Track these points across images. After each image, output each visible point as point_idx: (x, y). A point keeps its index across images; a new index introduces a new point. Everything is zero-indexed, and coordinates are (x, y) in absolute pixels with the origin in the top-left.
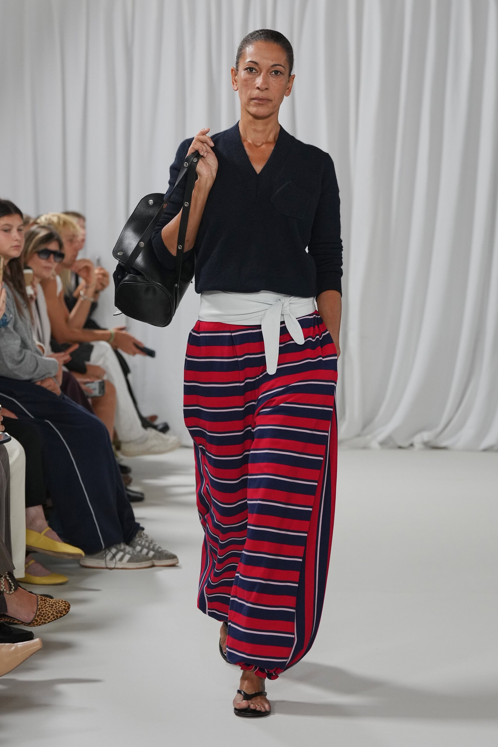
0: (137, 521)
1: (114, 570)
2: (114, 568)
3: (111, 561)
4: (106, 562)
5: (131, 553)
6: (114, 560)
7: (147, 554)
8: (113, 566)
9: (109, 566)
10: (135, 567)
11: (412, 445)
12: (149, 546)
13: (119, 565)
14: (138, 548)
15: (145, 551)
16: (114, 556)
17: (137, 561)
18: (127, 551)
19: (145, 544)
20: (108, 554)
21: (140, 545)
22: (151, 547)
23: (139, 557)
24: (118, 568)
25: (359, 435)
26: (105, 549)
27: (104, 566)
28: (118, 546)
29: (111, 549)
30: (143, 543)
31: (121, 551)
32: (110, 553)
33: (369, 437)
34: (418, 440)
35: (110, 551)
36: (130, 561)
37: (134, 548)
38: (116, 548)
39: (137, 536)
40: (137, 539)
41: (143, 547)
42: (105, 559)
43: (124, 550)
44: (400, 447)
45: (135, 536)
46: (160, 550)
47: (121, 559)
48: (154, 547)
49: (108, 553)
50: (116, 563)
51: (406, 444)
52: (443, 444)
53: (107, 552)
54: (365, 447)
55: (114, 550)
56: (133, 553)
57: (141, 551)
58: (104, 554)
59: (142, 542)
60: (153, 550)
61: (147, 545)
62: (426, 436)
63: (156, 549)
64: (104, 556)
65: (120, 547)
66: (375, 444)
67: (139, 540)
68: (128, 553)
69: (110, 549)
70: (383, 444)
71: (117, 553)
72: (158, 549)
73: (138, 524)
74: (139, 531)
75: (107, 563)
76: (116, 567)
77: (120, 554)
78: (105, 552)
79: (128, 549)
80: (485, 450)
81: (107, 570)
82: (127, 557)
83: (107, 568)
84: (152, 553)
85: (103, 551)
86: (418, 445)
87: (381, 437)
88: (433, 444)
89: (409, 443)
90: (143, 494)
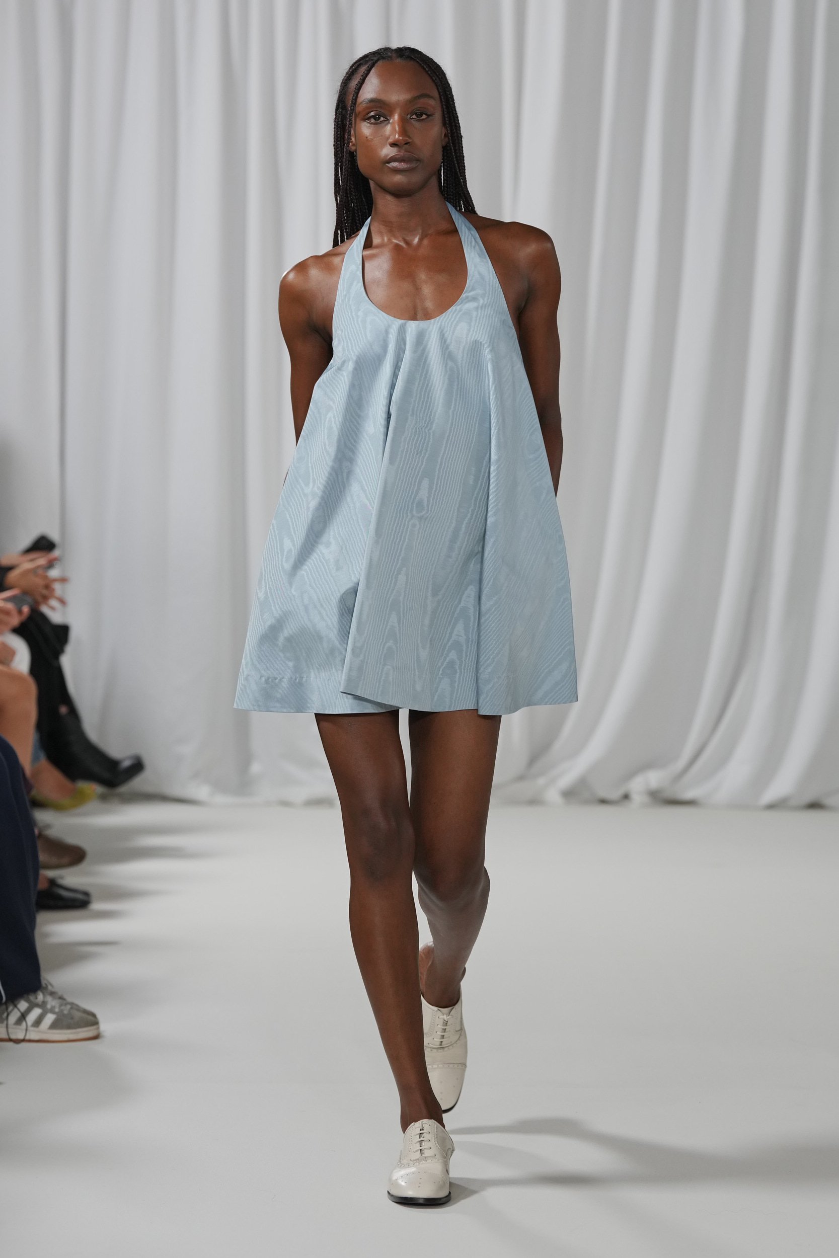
1: (23, 1044)
2: (23, 1040)
3: (18, 1027)
4: (7, 1027)
5: (57, 1010)
6: (24, 1024)
8: (20, 1036)
9: (13, 1037)
10: (65, 1037)
11: (626, 797)
13: (33, 1035)
16: (23, 1016)
17: (69, 1027)
18: (49, 1006)
20: (11, 1012)
23: (72, 1018)
24: (30, 1041)
25: (521, 778)
26: (6, 1003)
27: (5, 1036)
28: (32, 998)
29: (18, 1004)
31: (37, 1005)
32: (16, 1010)
33: (541, 781)
34: (638, 786)
35: (15, 1006)
36: (54, 1026)
38: (28, 1001)
42: (5, 1022)
43: (43, 1005)
44: (603, 801)
47: (38, 1022)
49: (12, 1010)
50: (26, 1030)
51: (615, 795)
52: (689, 795)
53: (11, 1008)
54: (535, 801)
55: (23, 1005)
56: (61, 1011)
58: (3, 1013)
62: (654, 778)
64: (5, 1015)
65: (37, 998)
66: (553, 795)
68: (52, 1011)
69: (16, 1003)
70: (569, 794)
71: (28, 1011)
75: (10, 1030)
76: (27, 1037)
78: (7, 1009)
80: (771, 807)
81: (11, 1044)
82: (50, 1018)
83: (10, 1040)
85: (4, 1007)
86: (638, 798)
87: (566, 781)
88: (668, 794)
89: (621, 793)
90: (87, 894)
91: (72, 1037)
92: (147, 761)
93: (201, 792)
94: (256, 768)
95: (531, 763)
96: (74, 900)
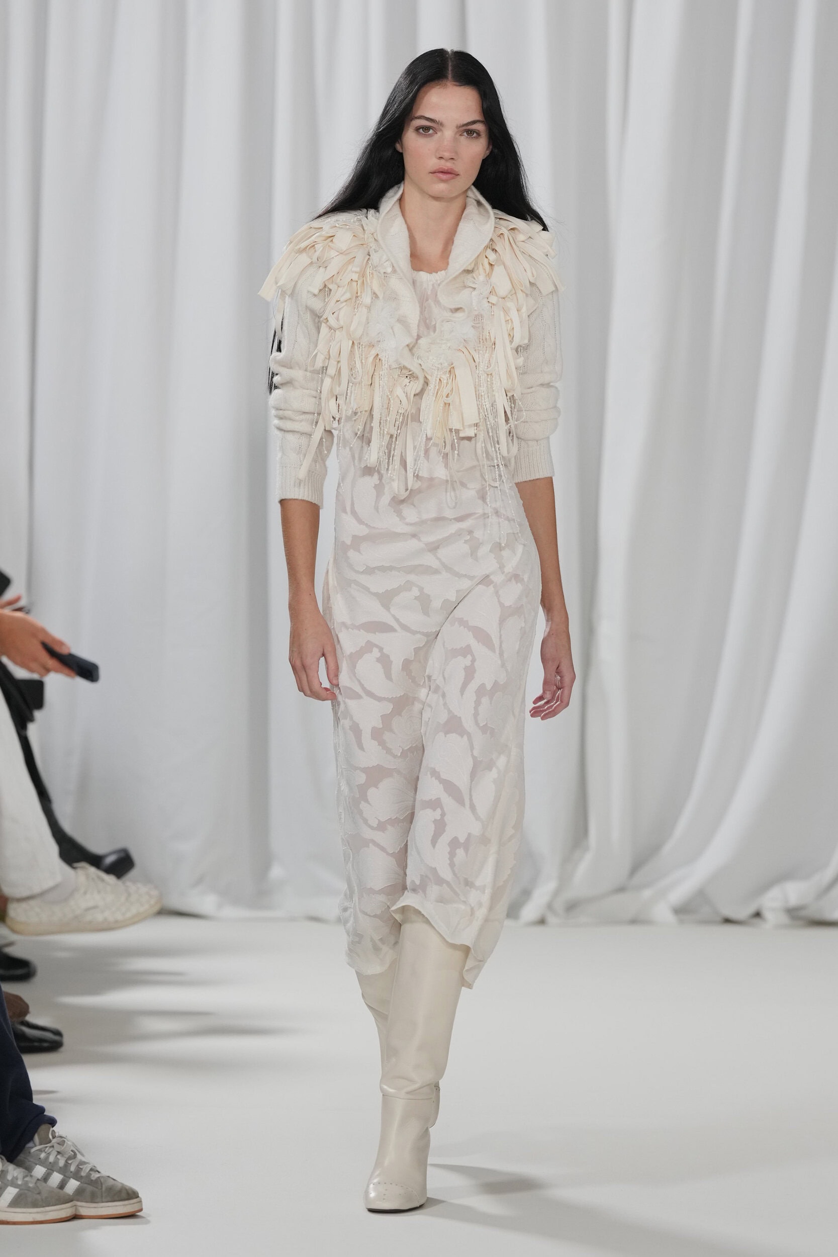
0: (37, 1100)
5: (20, 1182)
7: (62, 1186)
11: (758, 915)
12: (67, 1165)
14: (39, 1171)
15: (56, 1178)
17: (35, 1205)
18: (9, 1177)
19: (56, 1162)
21: (43, 1163)
22: (73, 1168)
23: (39, 1193)
25: (621, 889)
30: (52, 1159)
33: (647, 893)
34: (772, 901)
36: (16, 1203)
37: (29, 1169)
39: (36, 1138)
40: (35, 1147)
41: (51, 1168)
44: (728, 921)
45: (31, 1139)
46: (95, 1176)
48: (79, 1170)
51: (742, 913)
52: (836, 915)
54: (638, 920)
57: (46, 1178)
59: (49, 1154)
60: (77, 1176)
61: (62, 1163)
62: (794, 892)
63: (83, 1174)
66: (662, 912)
67: (40, 1151)
68: (13, 1184)
70: (682, 911)
72: (89, 1175)
73: (41, 1110)
74: (43, 1128)
79: (13, 1172)
84: (73, 1185)
86: (772, 917)
87: (679, 893)
88: (813, 912)
89: (752, 909)
90: (58, 1033)
91: (39, 1217)
93: (206, 902)
94: (276, 872)
95: (635, 868)
96: (41, 1040)
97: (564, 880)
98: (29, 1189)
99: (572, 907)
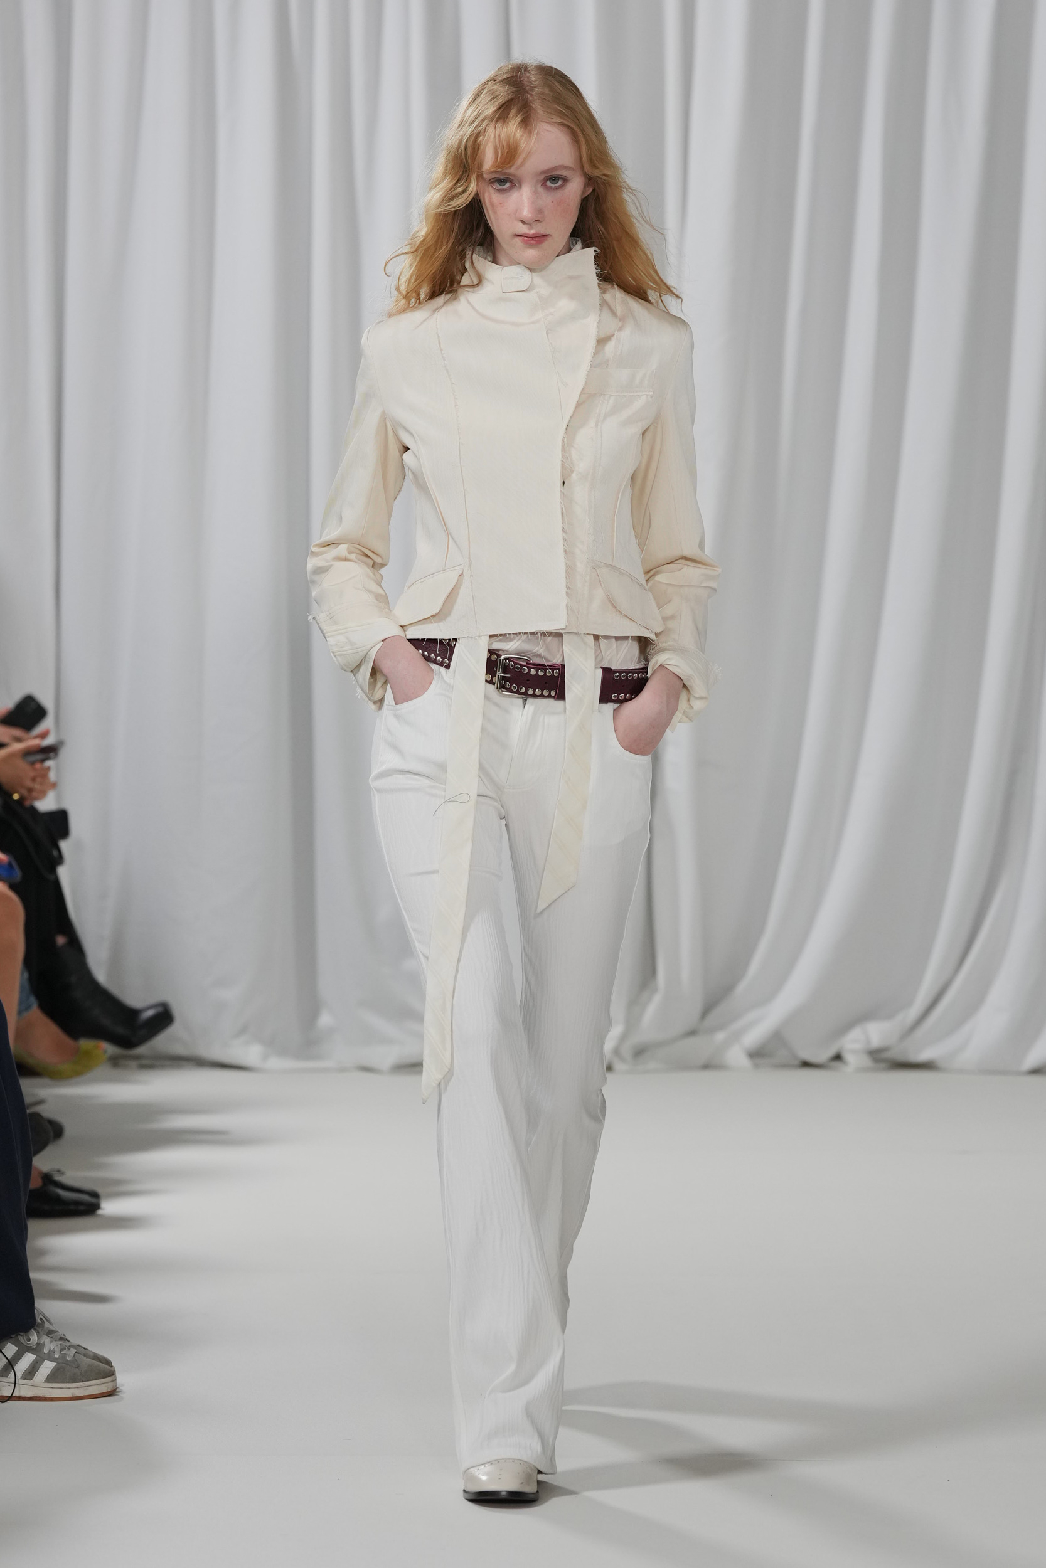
2: (10, 1398)
5: (57, 1356)
6: (12, 1374)
8: (7, 1392)
10: (67, 1394)
11: (838, 1057)
13: (23, 1390)
16: (11, 1364)
17: (74, 1380)
18: (46, 1351)
23: (78, 1367)
24: (20, 1398)
25: (692, 1033)
28: (23, 1339)
31: (30, 1350)
33: (720, 1036)
34: (854, 1043)
36: (52, 1378)
38: (17, 1343)
43: (37, 1349)
44: (806, 1064)
47: (30, 1373)
51: (822, 1056)
52: (923, 1056)
54: (711, 1065)
55: (10, 1349)
56: (63, 1357)
62: (876, 1033)
65: (29, 1340)
66: (737, 1056)
68: (50, 1358)
70: (758, 1055)
71: (18, 1356)
76: (16, 1394)
77: (28, 1359)
79: (49, 1344)
80: (1036, 1071)
82: (47, 1367)
86: (854, 1060)
87: (754, 1036)
88: (896, 1054)
89: (831, 1052)
90: (95, 1195)
91: (78, 1393)
92: (176, 1011)
93: (251, 1054)
94: (325, 1020)
95: (706, 1012)
96: (77, 1203)
97: (631, 1023)
98: (67, 1363)
99: (640, 1052)
